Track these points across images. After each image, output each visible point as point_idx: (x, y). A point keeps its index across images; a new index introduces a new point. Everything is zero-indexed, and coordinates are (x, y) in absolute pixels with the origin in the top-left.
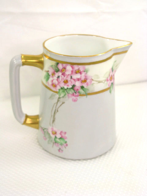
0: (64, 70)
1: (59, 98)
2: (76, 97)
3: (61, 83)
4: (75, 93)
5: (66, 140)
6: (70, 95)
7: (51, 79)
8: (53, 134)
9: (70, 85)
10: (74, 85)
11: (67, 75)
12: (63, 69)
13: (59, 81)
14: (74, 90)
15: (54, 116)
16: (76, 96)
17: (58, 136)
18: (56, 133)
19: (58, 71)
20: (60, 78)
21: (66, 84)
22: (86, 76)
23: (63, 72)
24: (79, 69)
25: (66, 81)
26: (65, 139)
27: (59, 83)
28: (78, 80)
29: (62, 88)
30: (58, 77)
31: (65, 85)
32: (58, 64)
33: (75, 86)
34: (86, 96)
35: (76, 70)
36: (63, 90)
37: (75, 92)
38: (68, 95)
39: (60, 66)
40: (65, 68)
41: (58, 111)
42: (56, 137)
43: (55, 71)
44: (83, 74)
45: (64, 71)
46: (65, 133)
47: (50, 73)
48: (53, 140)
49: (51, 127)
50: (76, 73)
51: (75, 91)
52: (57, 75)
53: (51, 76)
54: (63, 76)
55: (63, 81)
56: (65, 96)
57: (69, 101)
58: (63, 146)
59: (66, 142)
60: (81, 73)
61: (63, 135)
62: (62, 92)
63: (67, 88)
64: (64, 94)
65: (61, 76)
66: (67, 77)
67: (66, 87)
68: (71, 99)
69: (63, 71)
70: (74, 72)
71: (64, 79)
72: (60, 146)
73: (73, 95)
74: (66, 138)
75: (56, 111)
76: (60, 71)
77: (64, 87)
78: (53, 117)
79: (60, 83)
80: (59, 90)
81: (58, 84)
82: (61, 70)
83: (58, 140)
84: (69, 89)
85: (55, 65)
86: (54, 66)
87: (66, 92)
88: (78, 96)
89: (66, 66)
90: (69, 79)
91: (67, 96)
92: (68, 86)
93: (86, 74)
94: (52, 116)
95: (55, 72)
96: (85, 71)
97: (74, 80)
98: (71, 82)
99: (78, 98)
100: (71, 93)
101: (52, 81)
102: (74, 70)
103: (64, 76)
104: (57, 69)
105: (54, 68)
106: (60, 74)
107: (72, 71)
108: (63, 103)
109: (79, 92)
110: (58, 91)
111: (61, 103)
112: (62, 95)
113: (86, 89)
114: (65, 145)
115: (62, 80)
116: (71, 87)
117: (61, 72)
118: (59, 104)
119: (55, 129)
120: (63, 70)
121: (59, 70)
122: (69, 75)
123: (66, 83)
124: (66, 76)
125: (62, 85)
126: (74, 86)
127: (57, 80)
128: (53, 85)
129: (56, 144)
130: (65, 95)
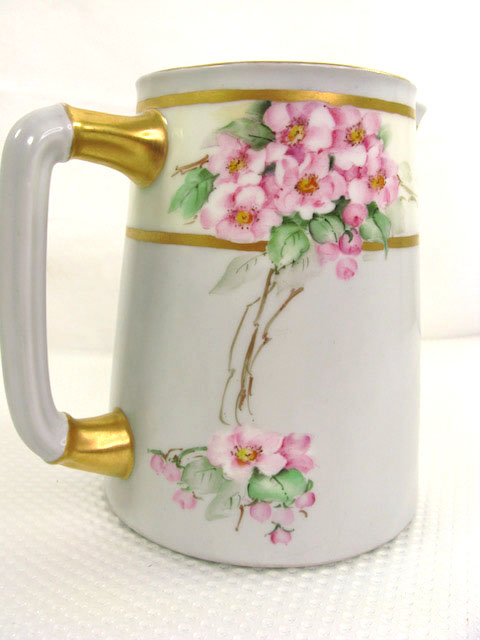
0: (300, 129)
1: (275, 271)
2: (351, 256)
3: (281, 194)
4: (347, 237)
5: (307, 476)
6: (326, 248)
7: (222, 191)
8: (239, 462)
9: (325, 200)
10: (342, 198)
11: (312, 152)
12: (291, 126)
13: (272, 188)
14: (343, 222)
15: (246, 368)
16: (350, 251)
17: (271, 464)
18: (257, 453)
19: (265, 140)
20: (280, 172)
21: (308, 197)
22: (382, 161)
23: (295, 141)
24: (359, 124)
25: (306, 181)
26: (306, 469)
27: (271, 197)
28: (359, 172)
29: (286, 221)
30: (270, 169)
31: (303, 201)
32: (265, 107)
33: (349, 200)
34: (382, 253)
35: (348, 130)
36: (294, 229)
37: (347, 232)
38: (318, 251)
39: (279, 117)
40: (302, 122)
41: (266, 339)
42: (256, 473)
43: (249, 147)
44: (374, 151)
45: (300, 136)
46: (307, 439)
47: (218, 166)
48: (243, 491)
49: (225, 433)
50: (351, 143)
51: (348, 228)
52: (258, 162)
53: (225, 174)
54: (292, 161)
55: (294, 182)
56: (305, 257)
57: (321, 277)
58: (295, 510)
59: (309, 485)
60: (366, 143)
61: (295, 452)
62: (291, 240)
63: (315, 216)
64: (300, 244)
65: (284, 162)
66: (312, 162)
67: (306, 213)
68: (330, 267)
69: (291, 138)
70: (342, 136)
71: (297, 174)
72: (278, 515)
73: (340, 245)
74: (309, 464)
75: (259, 340)
76: (278, 136)
77: (297, 215)
78: (238, 376)
79: (277, 196)
80: (274, 230)
81: (266, 205)
82: (285, 133)
83: (267, 486)
84: (320, 220)
85: (249, 116)
86: (242, 124)
87: (309, 236)
88: (358, 250)
89: (310, 112)
90: (322, 170)
91: (311, 254)
92: (317, 204)
93: (383, 149)
94: (232, 372)
95: (250, 152)
96: (378, 138)
97: (343, 173)
98: (333, 185)
99: (359, 258)
100: (330, 237)
101: (233, 198)
102: (343, 127)
103: (301, 161)
104: (261, 132)
105: (243, 133)
106: (277, 152)
107: (334, 134)
108: (295, 293)
109: (361, 233)
110: (267, 237)
111: (286, 294)
112: (290, 253)
113: (383, 216)
114: (305, 499)
115: (286, 179)
116: (329, 207)
117: (283, 142)
118: (274, 301)
119: (250, 435)
120: (292, 131)
121: (274, 133)
122: (320, 151)
123: (310, 192)
124: (307, 160)
125: (290, 203)
126: (342, 202)
127: (262, 185)
128: (239, 218)
129: (259, 509)
130: (302, 252)
